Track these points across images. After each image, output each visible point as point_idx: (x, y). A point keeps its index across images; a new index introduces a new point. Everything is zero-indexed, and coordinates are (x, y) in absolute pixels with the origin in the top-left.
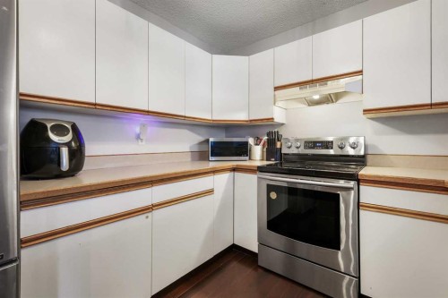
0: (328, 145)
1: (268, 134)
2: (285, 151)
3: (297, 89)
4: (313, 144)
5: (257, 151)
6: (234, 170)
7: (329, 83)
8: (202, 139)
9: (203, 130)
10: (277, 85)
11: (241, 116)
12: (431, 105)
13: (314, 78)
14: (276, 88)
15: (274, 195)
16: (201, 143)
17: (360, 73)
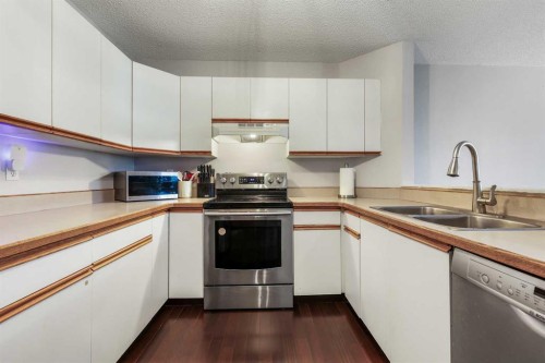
0: (259, 180)
1: (201, 168)
2: (219, 186)
3: (237, 125)
4: (247, 179)
5: (187, 188)
6: (169, 210)
7: (265, 125)
8: (105, 172)
9: (107, 160)
10: (214, 117)
11: (171, 146)
12: (327, 153)
13: (252, 118)
14: (214, 121)
15: (222, 232)
16: (105, 178)
17: (287, 122)
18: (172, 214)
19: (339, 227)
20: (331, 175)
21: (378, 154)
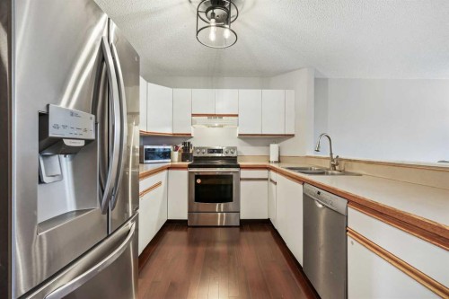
1: (184, 144)
2: (195, 155)
4: (213, 151)
5: (176, 155)
6: (168, 168)
7: (224, 118)
12: (262, 135)
13: (216, 114)
14: (193, 115)
15: (199, 181)
17: (237, 115)
18: (170, 171)
19: (267, 179)
20: (265, 148)
21: (293, 135)
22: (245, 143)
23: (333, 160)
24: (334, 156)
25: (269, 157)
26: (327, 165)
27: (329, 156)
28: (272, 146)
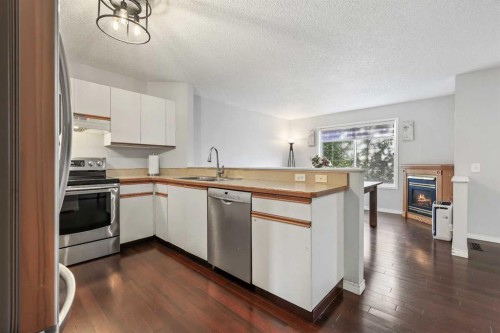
0: (79, 163)
17: (109, 119)
19: (151, 193)
20: (142, 160)
21: (174, 147)
22: (117, 154)
23: (219, 169)
24: (220, 166)
25: (147, 169)
26: (214, 174)
27: (216, 166)
28: (151, 157)
